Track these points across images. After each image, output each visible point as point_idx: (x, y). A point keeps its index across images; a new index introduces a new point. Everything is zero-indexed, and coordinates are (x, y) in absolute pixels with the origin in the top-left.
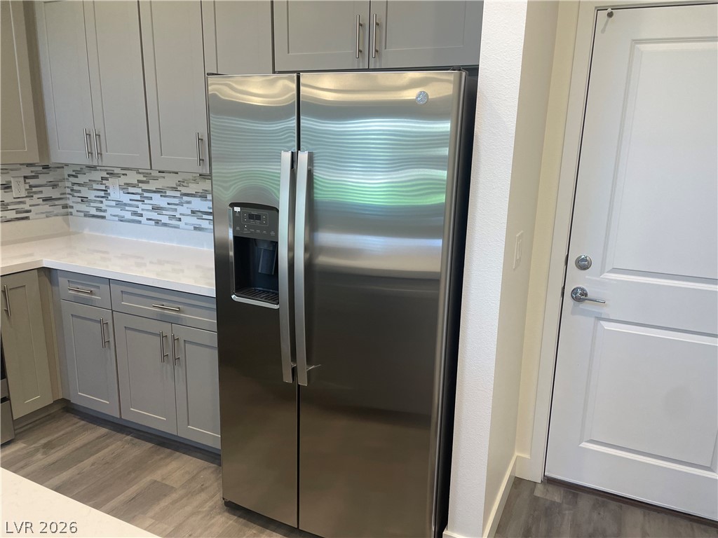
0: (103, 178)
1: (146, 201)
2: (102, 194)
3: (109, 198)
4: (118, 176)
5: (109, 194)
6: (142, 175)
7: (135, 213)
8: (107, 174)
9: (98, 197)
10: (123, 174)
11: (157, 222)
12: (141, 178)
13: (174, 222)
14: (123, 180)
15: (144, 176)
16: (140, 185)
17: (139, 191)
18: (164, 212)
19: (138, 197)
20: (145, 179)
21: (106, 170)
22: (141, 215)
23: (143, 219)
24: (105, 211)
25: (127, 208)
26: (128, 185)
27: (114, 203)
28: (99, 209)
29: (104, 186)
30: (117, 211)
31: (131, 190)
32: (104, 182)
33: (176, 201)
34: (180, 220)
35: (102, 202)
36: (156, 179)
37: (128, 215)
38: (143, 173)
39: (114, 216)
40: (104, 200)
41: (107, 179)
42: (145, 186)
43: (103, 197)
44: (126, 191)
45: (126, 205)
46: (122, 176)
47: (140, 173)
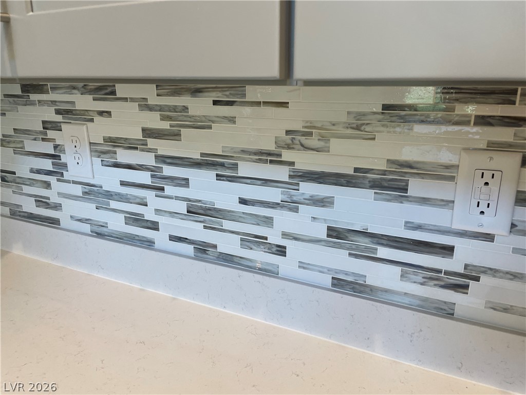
0: (47, 125)
1: (169, 190)
2: (47, 164)
3: (67, 175)
4: (84, 117)
5: (65, 166)
6: (156, 115)
7: (135, 219)
8: (58, 112)
9: (39, 172)
10: (101, 113)
11: (203, 250)
12: (154, 121)
13: (259, 256)
14: (100, 129)
15: (164, 118)
16: (152, 143)
17: (148, 159)
18: (227, 224)
19: (144, 177)
20: (165, 125)
21: (54, 102)
22: (154, 226)
23: (160, 238)
24: (57, 207)
25: (114, 204)
26: (115, 142)
27: (78, 190)
28: (42, 202)
29: (51, 145)
30: (88, 209)
31: (124, 156)
32: (51, 134)
33: (274, 194)
34: (281, 251)
35: (48, 185)
36: (202, 124)
37: (116, 223)
38: (160, 108)
39: (80, 220)
40: (52, 180)
41: (56, 127)
42: (166, 148)
43: (49, 173)
44: (108, 159)
45: (109, 195)
46: (97, 119)
47: (150, 108)
